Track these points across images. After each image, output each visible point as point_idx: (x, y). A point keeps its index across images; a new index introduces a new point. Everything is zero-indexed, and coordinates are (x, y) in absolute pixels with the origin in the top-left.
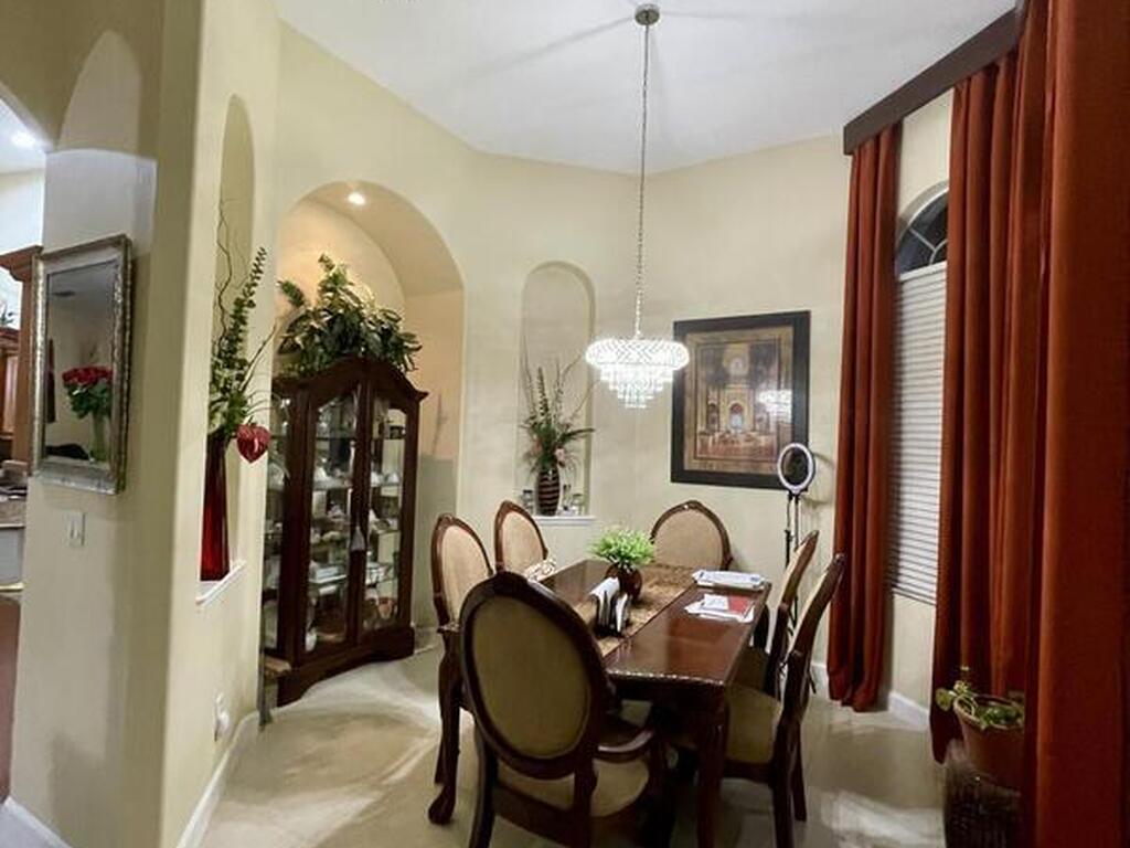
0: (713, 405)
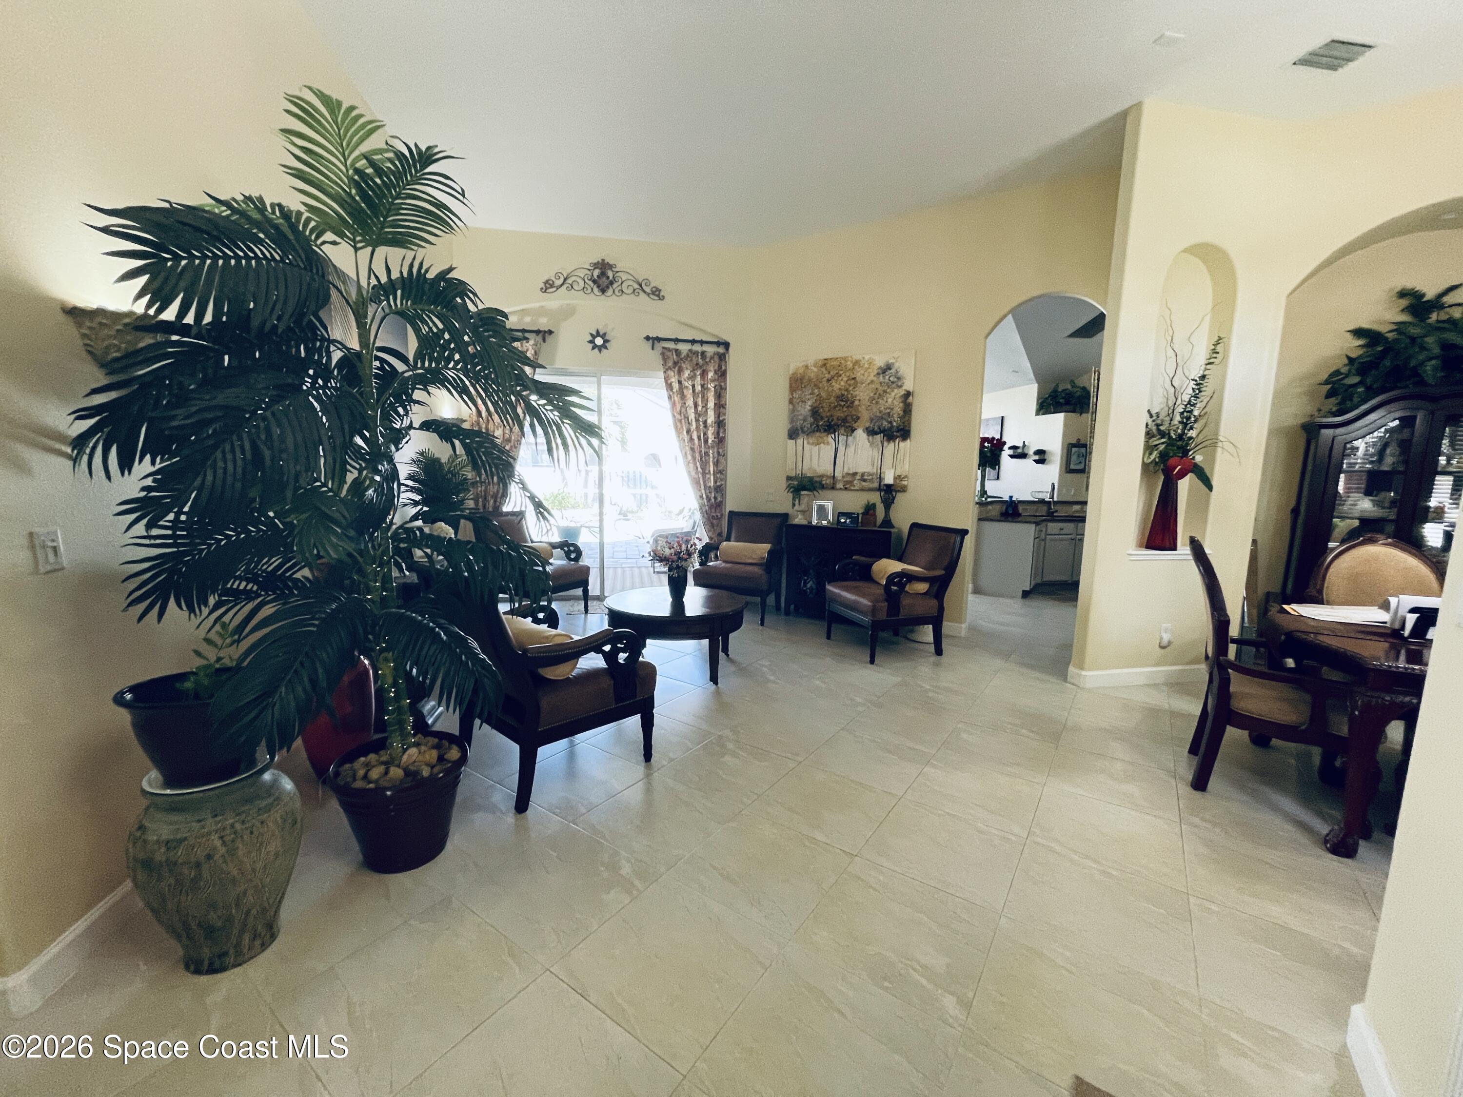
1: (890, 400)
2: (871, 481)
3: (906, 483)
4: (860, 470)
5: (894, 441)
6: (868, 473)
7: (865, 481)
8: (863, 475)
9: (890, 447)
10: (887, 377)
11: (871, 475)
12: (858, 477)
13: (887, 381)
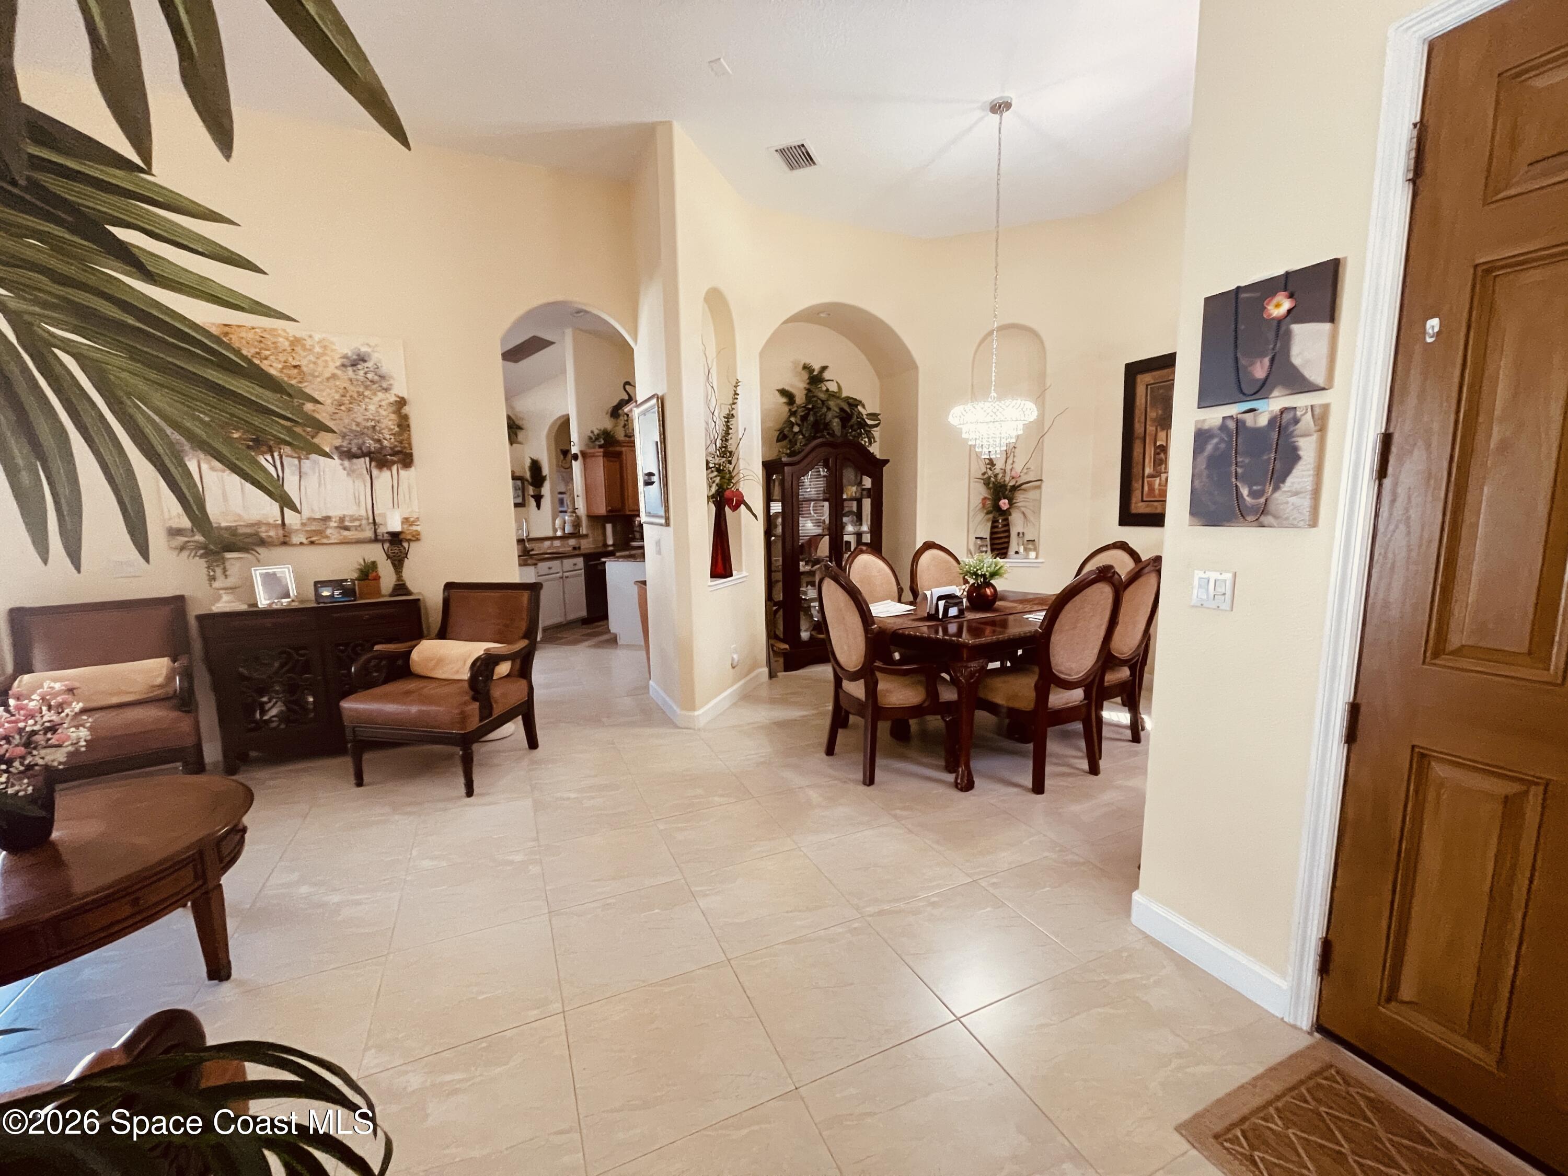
0: (1161, 446)
1: (372, 408)
2: (359, 528)
3: (418, 528)
4: (336, 513)
5: (390, 469)
6: (351, 516)
7: (347, 529)
8: (342, 519)
9: (384, 478)
10: (361, 373)
11: (357, 520)
12: (333, 524)
13: (362, 379)
